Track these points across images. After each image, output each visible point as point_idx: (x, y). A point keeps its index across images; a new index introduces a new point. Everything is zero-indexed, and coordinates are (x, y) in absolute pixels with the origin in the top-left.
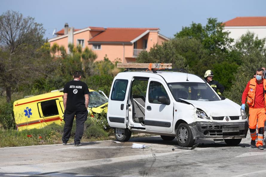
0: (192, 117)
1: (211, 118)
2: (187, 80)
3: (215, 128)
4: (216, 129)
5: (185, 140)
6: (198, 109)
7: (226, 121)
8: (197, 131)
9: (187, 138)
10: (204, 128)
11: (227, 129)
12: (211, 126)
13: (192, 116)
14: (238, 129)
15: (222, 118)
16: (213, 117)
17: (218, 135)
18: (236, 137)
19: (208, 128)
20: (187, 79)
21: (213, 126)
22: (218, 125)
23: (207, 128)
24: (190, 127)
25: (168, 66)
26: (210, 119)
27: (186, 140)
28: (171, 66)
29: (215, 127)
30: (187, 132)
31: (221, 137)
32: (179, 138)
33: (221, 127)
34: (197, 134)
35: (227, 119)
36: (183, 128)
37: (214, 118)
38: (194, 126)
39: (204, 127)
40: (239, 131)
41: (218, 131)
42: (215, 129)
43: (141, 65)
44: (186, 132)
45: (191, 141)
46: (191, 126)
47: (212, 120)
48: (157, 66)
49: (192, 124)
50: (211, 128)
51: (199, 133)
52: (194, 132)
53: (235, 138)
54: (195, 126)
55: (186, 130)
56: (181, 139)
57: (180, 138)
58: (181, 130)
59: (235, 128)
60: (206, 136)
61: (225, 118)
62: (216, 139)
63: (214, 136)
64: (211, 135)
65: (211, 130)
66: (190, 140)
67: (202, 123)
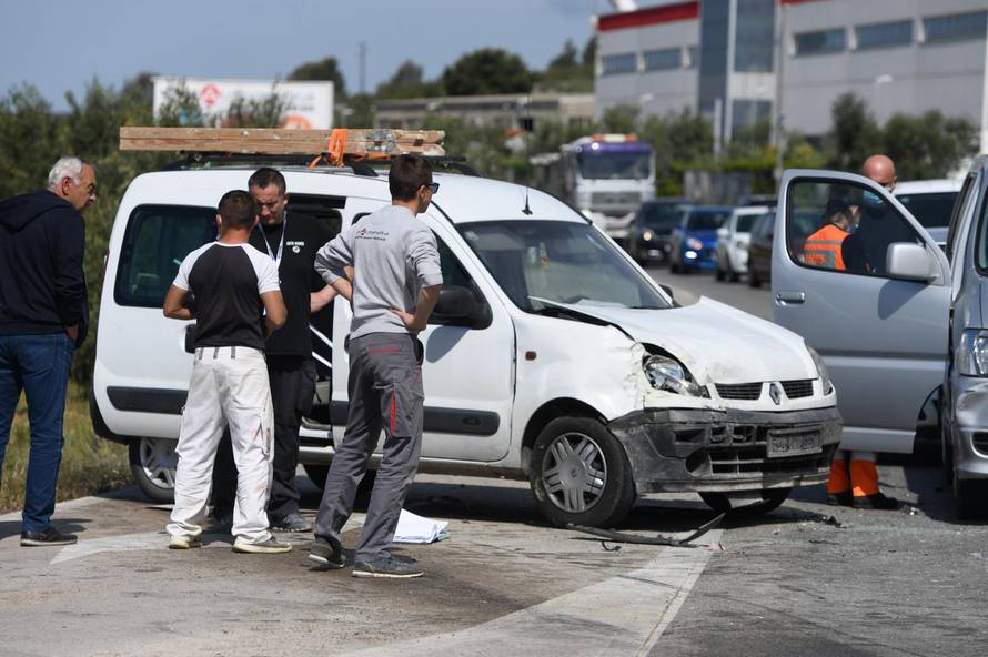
0: (625, 388)
1: (712, 390)
2: (527, 211)
3: (735, 437)
4: (740, 441)
5: (588, 496)
6: (648, 347)
7: (772, 407)
8: (652, 454)
9: (599, 487)
10: (688, 441)
11: (784, 441)
12: (721, 431)
13: (627, 383)
14: (816, 438)
15: (752, 390)
16: (718, 386)
17: (744, 468)
18: (807, 479)
19: (708, 436)
20: (527, 207)
21: (729, 427)
22: (748, 422)
23: (702, 439)
24: (618, 433)
25: (419, 143)
26: (709, 397)
27: (594, 496)
28: (438, 143)
29: (737, 431)
30: (598, 459)
31: (752, 481)
32: (546, 486)
33: (762, 432)
34: (654, 467)
35: (775, 395)
36: (575, 441)
37: (726, 391)
38: (635, 431)
39: (684, 436)
40: (821, 451)
41: (744, 454)
42: (735, 440)
43: (277, 137)
44: (592, 458)
45: (620, 501)
46: (621, 428)
47: (716, 402)
48: (378, 144)
49: (626, 422)
50: (721, 437)
51: (663, 461)
52: (637, 457)
53: (803, 483)
54: (642, 427)
55: (591, 448)
56: (560, 495)
57: (557, 488)
58: (563, 447)
59: (808, 437)
60: (695, 474)
61: (766, 389)
62: (737, 488)
63: (728, 476)
64: (717, 469)
65: (723, 448)
66: (618, 496)
67: (677, 416)
